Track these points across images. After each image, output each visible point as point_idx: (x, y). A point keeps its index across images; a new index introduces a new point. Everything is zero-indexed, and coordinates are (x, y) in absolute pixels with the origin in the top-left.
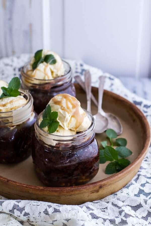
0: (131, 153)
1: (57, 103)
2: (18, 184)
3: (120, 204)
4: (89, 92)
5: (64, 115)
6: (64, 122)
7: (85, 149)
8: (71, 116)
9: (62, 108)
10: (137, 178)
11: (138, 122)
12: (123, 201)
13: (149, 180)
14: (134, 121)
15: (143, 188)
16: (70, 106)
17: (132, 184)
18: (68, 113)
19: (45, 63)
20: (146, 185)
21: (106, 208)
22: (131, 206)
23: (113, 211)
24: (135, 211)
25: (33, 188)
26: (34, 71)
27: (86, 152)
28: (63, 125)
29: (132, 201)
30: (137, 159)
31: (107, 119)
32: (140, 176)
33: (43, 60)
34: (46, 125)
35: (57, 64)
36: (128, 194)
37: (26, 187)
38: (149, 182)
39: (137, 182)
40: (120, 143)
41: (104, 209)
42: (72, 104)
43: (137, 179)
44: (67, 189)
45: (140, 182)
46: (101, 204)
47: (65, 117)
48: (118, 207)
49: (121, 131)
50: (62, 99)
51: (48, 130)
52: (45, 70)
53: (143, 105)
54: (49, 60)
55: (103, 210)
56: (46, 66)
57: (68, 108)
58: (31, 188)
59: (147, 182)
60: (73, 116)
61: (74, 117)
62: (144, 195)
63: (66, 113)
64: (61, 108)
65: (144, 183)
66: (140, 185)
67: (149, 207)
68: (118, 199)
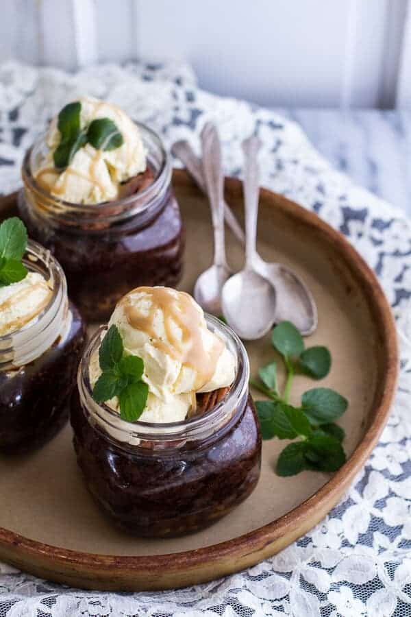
0: (344, 403)
1: (139, 323)
2: (44, 552)
3: (323, 581)
4: (217, 200)
5: (161, 365)
6: (161, 384)
7: (223, 443)
8: (180, 365)
9: (154, 340)
10: (364, 478)
11: (359, 297)
12: (329, 570)
13: (395, 486)
14: (349, 290)
15: (381, 511)
16: (177, 333)
17: (350, 502)
18: (173, 357)
19: (89, 148)
20: (388, 501)
21: (287, 597)
22: (351, 585)
23: (306, 606)
24: (364, 599)
25: (86, 564)
26: (62, 177)
27: (224, 449)
28: (161, 392)
29: (355, 569)
30: (364, 444)
31: (272, 292)
32: (373, 474)
33: (84, 140)
34: (113, 392)
35: (124, 147)
36: (341, 535)
37: (67, 560)
38: (398, 493)
39: (364, 493)
40: (312, 365)
41: (281, 599)
42: (181, 326)
43: (365, 481)
44: (180, 561)
45: (374, 494)
46: (271, 585)
47: (163, 372)
48: (317, 592)
49: (312, 323)
50: (151, 309)
51: (119, 403)
52: (91, 170)
53: (369, 221)
54: (100, 140)
55: (277, 604)
56: (95, 159)
57: (171, 340)
58: (83, 563)
59: (392, 494)
60: (186, 364)
61: (190, 367)
62: (383, 535)
63: (168, 357)
64: (151, 340)
65: (384, 496)
66: (374, 503)
67: (401, 589)
68: (316, 564)
